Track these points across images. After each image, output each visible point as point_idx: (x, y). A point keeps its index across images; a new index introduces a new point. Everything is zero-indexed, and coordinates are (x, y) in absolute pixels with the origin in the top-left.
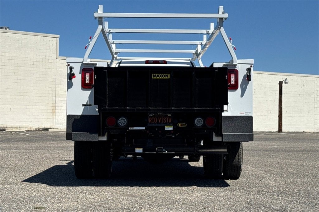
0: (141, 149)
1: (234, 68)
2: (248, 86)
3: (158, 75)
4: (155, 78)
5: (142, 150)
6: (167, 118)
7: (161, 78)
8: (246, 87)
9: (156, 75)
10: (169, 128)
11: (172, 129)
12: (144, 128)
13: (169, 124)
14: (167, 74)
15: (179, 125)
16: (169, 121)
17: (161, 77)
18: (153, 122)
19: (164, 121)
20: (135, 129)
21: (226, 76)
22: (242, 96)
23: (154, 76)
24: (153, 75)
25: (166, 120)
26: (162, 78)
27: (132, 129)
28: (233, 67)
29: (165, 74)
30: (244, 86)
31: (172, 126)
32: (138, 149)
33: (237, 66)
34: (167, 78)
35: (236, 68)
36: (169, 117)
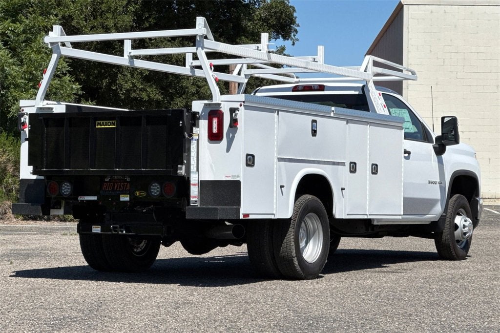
0: (99, 227)
1: (217, 109)
2: (236, 135)
3: (103, 122)
4: (100, 127)
5: (100, 229)
6: (125, 184)
7: (106, 127)
8: (233, 137)
9: (100, 123)
10: (125, 198)
11: (129, 200)
12: (95, 198)
13: (124, 193)
14: (113, 121)
15: (136, 194)
16: (126, 188)
17: (106, 125)
18: (107, 189)
19: (120, 187)
20: (85, 199)
21: (181, 122)
22: (228, 150)
23: (99, 124)
24: (97, 122)
25: (123, 186)
26: (108, 127)
27: (82, 199)
28: (217, 106)
29: (111, 121)
30: (231, 135)
31: (129, 195)
32: (96, 227)
33: (222, 106)
34: (113, 126)
35: (221, 108)
36: (128, 182)
